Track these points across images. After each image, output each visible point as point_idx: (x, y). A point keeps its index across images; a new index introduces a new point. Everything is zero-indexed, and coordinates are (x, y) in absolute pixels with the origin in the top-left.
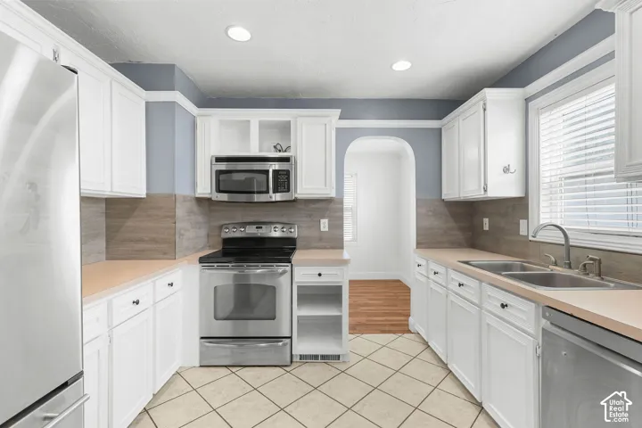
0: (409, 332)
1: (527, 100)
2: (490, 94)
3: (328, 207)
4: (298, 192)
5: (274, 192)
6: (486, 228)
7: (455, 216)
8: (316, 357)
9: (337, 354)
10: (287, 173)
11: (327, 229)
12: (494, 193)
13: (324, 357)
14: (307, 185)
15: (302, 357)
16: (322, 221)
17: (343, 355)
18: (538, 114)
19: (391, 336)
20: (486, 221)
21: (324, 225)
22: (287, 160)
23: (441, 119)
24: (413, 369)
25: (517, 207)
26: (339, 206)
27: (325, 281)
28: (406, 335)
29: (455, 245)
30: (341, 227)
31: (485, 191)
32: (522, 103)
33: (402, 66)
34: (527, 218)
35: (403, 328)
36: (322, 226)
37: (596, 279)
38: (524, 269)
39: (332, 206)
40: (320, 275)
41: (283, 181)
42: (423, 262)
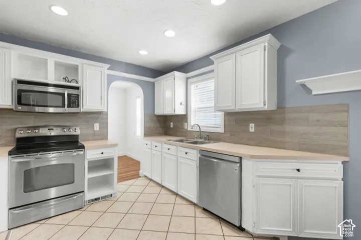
0: (140, 177)
1: (187, 79)
2: (176, 73)
3: (99, 116)
4: (84, 108)
5: (68, 107)
6: (172, 126)
7: (159, 121)
8: (99, 199)
9: (110, 193)
10: (78, 96)
11: (98, 129)
12: (177, 113)
13: (103, 197)
14: (89, 104)
15: (90, 201)
16: (95, 125)
17: (114, 193)
18: (191, 84)
19: (133, 180)
20: (172, 123)
21: (97, 127)
22: (77, 88)
23: (154, 78)
24: (148, 190)
25: (183, 118)
26: (104, 116)
27: (105, 156)
28: (139, 179)
29: (160, 134)
30: (107, 128)
31: (174, 111)
32: (186, 79)
33: (143, 52)
34: (187, 122)
35: (137, 176)
36: (95, 127)
37: (208, 141)
38: (187, 141)
39: (101, 116)
40: (102, 153)
41: (74, 101)
42: (149, 143)
